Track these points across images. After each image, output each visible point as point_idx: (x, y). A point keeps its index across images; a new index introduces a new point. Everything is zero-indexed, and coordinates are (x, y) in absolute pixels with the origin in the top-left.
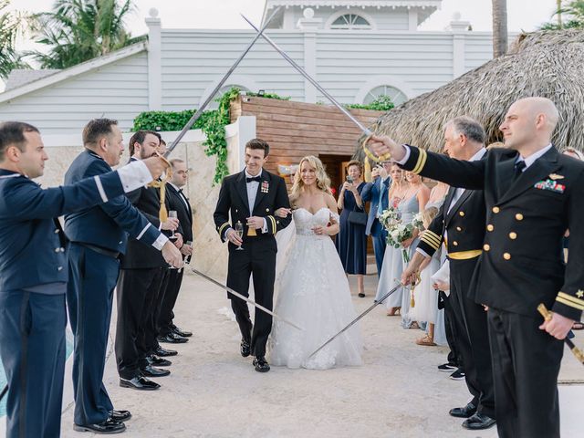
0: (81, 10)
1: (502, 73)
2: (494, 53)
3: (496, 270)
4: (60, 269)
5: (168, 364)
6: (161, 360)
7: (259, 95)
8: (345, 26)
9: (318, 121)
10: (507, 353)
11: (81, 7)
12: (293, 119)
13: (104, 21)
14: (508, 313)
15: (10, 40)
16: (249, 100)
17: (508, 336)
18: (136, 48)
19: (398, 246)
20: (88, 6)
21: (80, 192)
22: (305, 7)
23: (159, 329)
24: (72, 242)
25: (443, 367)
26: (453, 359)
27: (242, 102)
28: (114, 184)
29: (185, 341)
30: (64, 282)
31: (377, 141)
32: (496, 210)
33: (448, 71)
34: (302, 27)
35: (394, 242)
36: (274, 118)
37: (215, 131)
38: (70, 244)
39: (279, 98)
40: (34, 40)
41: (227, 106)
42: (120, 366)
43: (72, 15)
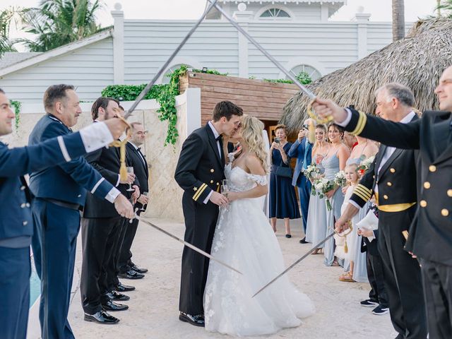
0: (61, 7)
1: (405, 52)
2: (394, 38)
3: (433, 225)
4: (25, 223)
5: (127, 299)
6: (121, 296)
7: (203, 72)
8: (270, 18)
9: (251, 92)
10: (442, 302)
11: (61, 4)
12: (230, 91)
13: (79, 15)
14: (446, 266)
15: (5, 29)
16: (195, 75)
17: (445, 287)
18: (104, 35)
19: (322, 197)
20: (66, 3)
21: (44, 151)
22: (239, 3)
23: (119, 267)
24: (37, 198)
25: (365, 303)
26: (374, 296)
27: (189, 77)
28: (76, 144)
29: (141, 277)
30: (29, 236)
31: (321, 104)
32: (432, 168)
33: (354, 53)
34: (236, 18)
35: (319, 193)
36: (215, 90)
37: (167, 100)
38: (35, 199)
39: (219, 74)
40: (24, 30)
41: (177, 80)
42: (84, 303)
43: (54, 10)
